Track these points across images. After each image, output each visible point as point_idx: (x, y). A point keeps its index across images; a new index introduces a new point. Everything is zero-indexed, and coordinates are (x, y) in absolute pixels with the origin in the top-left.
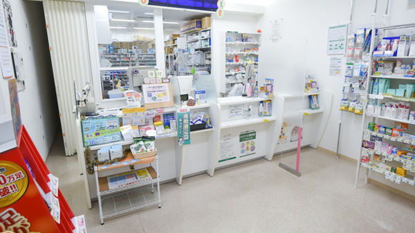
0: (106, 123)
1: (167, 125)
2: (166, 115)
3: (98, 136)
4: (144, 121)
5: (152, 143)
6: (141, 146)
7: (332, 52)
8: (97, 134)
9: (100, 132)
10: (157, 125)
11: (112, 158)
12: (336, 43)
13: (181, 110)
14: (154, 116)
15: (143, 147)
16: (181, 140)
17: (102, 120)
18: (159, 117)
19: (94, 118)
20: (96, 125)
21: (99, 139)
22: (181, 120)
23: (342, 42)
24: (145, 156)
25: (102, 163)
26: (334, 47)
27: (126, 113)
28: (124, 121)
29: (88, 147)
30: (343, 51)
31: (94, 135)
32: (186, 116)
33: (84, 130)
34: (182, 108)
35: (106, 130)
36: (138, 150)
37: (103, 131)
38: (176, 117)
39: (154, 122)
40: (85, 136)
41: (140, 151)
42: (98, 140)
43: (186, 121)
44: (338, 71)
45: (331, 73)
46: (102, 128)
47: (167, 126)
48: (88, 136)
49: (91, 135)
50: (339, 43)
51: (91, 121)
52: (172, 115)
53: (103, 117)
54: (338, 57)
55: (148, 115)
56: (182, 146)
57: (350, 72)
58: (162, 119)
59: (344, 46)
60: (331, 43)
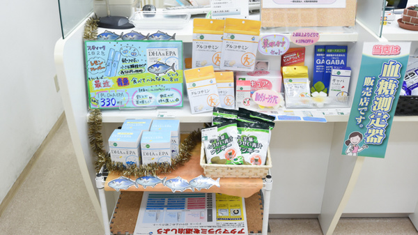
0: (146, 54)
1: (321, 79)
2: (324, 50)
3: (123, 88)
4: (253, 60)
5: (263, 136)
6: (230, 139)
8: (123, 82)
9: (130, 77)
10: (292, 77)
11: (146, 161)
13: (377, 49)
14: (284, 49)
15: (235, 146)
16: (356, 140)
17: (137, 44)
18: (301, 51)
19: (115, 37)
20: (119, 57)
21: (126, 95)
22: (369, 81)
24: (234, 174)
25: (119, 169)
27: (202, 31)
28: (196, 55)
29: (97, 112)
31: (113, 83)
32: (392, 71)
33: (89, 66)
34: (383, 41)
35: (146, 74)
36: (218, 150)
37: (138, 76)
38: (356, 63)
39: (283, 64)
40: (92, 84)
41: (222, 155)
42: (124, 99)
43: (386, 87)
46: (135, 67)
47: (320, 84)
48: (98, 85)
49: (106, 84)
51: (110, 45)
52: (342, 51)
53: (141, 37)
55: (266, 43)
56: (354, 159)
58: (309, 59)
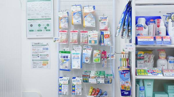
7: (33, 35)
12: (39, 22)
23: (47, 22)
26: (35, 27)
30: (49, 34)
44: (45, 62)
45: (35, 65)
50: (44, 23)
54: (44, 42)
57: (67, 64)
59: (51, 27)
60: (32, 22)
